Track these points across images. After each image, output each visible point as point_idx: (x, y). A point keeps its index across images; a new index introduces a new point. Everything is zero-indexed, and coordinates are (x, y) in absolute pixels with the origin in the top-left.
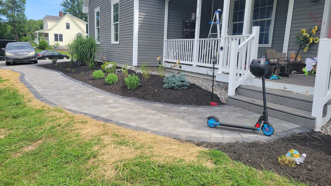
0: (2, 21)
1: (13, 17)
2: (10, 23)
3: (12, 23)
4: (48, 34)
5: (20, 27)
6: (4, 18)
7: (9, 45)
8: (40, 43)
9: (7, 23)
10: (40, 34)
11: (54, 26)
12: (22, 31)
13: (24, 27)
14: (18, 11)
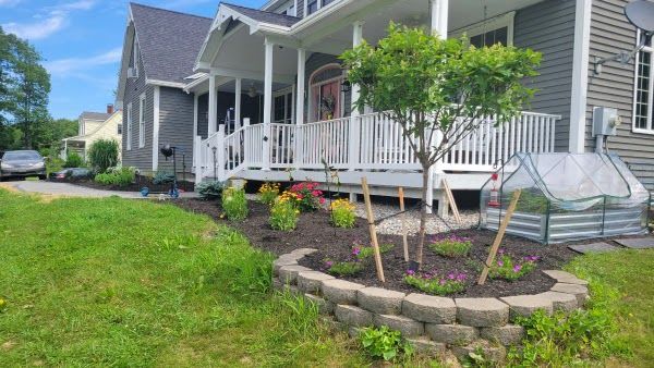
0: (4, 123)
1: (25, 114)
2: (18, 126)
3: (24, 126)
4: (84, 143)
5: (37, 133)
6: (10, 117)
7: (7, 154)
8: (69, 159)
9: (13, 126)
10: (72, 144)
11: (98, 129)
12: (40, 140)
13: (43, 132)
14: (35, 104)
